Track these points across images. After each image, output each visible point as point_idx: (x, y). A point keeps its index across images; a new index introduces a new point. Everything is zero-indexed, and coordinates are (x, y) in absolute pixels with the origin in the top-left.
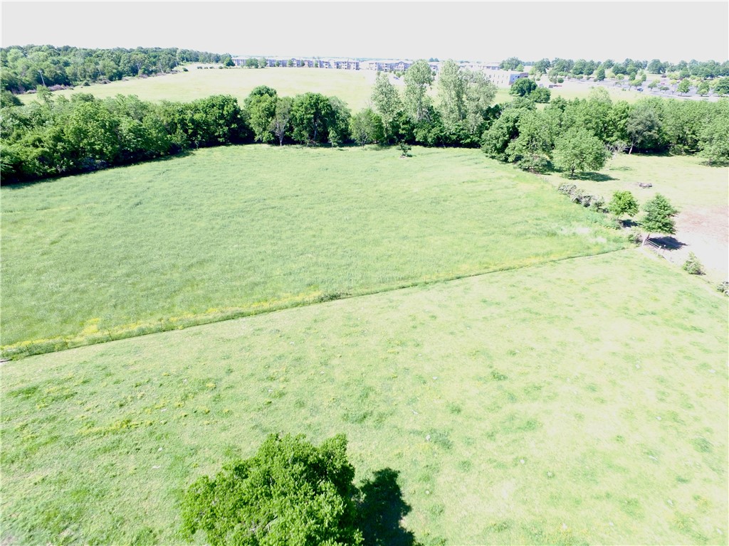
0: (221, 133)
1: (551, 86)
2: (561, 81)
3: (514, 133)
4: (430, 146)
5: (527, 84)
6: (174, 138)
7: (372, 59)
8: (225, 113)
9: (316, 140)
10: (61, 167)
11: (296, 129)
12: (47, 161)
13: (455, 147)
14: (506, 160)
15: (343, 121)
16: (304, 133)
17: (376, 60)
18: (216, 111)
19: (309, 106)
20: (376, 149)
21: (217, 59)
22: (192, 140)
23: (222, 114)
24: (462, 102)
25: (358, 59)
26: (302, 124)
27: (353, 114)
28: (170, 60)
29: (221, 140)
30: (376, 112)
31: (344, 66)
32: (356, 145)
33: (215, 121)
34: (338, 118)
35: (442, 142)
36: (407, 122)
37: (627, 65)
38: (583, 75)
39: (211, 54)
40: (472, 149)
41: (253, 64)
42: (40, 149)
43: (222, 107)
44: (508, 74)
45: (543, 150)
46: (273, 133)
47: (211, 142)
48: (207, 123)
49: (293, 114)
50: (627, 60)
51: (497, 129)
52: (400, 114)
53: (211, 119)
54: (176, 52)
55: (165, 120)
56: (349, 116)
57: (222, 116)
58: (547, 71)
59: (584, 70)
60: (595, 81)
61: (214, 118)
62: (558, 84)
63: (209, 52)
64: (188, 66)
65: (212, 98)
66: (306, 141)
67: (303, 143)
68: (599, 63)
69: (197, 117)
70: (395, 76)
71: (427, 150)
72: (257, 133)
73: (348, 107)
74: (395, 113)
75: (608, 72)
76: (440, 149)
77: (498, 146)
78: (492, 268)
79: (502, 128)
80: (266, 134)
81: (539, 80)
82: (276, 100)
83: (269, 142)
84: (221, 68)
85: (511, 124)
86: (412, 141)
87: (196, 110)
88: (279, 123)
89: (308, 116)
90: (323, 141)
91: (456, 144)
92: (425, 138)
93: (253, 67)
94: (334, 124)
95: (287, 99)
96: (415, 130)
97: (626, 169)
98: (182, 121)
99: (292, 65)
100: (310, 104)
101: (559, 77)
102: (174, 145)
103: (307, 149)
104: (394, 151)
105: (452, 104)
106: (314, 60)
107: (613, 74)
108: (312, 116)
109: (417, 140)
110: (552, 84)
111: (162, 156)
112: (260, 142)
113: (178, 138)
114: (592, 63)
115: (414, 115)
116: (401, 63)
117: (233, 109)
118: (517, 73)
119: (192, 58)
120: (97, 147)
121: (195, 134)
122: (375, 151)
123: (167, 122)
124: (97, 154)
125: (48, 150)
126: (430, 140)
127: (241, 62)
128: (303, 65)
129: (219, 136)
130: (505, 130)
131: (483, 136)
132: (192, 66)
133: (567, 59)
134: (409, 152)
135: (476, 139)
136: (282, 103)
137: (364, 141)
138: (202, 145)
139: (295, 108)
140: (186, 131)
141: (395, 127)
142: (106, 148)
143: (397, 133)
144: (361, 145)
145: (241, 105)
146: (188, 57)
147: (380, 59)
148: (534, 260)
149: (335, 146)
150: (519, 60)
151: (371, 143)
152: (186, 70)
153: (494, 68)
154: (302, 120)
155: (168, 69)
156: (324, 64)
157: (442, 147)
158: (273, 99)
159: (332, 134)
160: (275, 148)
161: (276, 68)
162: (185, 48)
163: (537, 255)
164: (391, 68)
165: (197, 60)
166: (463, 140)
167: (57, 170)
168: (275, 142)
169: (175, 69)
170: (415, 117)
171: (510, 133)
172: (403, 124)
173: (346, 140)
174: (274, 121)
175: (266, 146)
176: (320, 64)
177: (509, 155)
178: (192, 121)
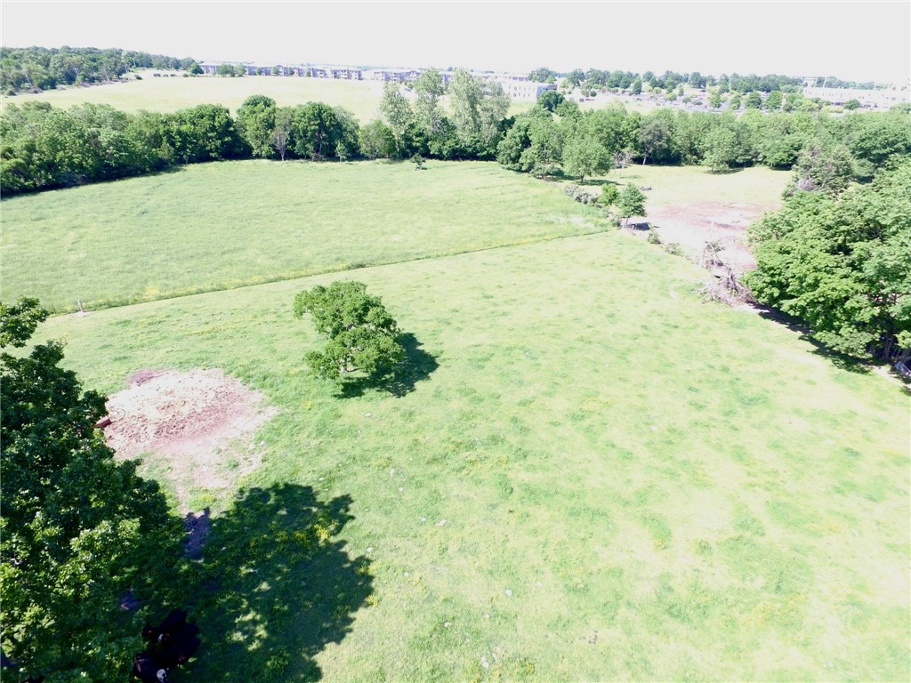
0: (213, 147)
1: (582, 100)
2: (594, 95)
3: (526, 143)
4: (447, 159)
5: (553, 97)
6: (160, 152)
7: (376, 68)
8: (216, 124)
9: (322, 154)
10: (40, 181)
11: (298, 142)
12: (22, 174)
13: (471, 160)
14: (520, 171)
15: (351, 132)
16: (308, 145)
17: (383, 68)
18: (206, 122)
19: (312, 117)
20: (389, 163)
21: (177, 65)
22: (179, 155)
23: (213, 125)
24: (477, 113)
25: (359, 68)
26: (305, 136)
27: (361, 125)
28: (116, 65)
29: (213, 155)
30: (387, 124)
31: (343, 75)
32: (367, 158)
33: (205, 133)
34: (345, 130)
35: (458, 155)
36: (420, 135)
37: (666, 77)
38: (619, 89)
39: (168, 59)
40: (489, 162)
41: (227, 71)
42: (13, 161)
43: (213, 118)
44: (535, 86)
45: (554, 158)
46: (273, 146)
47: (203, 157)
48: (195, 136)
49: (295, 126)
50: (667, 72)
51: (511, 138)
52: (412, 126)
53: (200, 130)
54: (120, 54)
55: (148, 132)
56: (357, 128)
57: (213, 129)
58: (581, 83)
59: (621, 82)
60: (630, 95)
61: (203, 130)
62: (590, 97)
63: (165, 56)
64: (141, 72)
65: (201, 108)
66: (311, 154)
67: (308, 158)
68: (637, 75)
69: (184, 128)
70: (406, 87)
71: (443, 162)
72: (255, 147)
73: (354, 118)
74: (407, 124)
75: (646, 86)
76: (456, 163)
77: (513, 155)
78: (494, 245)
79: (515, 137)
80: (266, 148)
81: (570, 93)
82: (274, 111)
83: (269, 157)
84: (186, 76)
85: (522, 133)
86: (427, 155)
87: (182, 121)
88: (279, 136)
89: (313, 128)
90: (331, 156)
91: (473, 156)
92: (440, 151)
93: (228, 75)
94: (341, 137)
95: (286, 109)
96: (429, 143)
97: (635, 177)
98: (168, 133)
99: (277, 73)
100: (313, 114)
101: (593, 90)
102: (161, 160)
103: (312, 164)
104: (408, 164)
105: (467, 116)
106: (305, 68)
107: (651, 88)
108: (317, 127)
109: (431, 153)
110: (585, 98)
111: (147, 172)
112: (258, 157)
113: (164, 152)
114: (630, 75)
115: (427, 126)
116: (413, 72)
117: (225, 120)
118: (546, 85)
119: (145, 62)
120: (76, 161)
121: (183, 148)
122: (387, 165)
123: (150, 134)
124: (76, 168)
125: (22, 161)
126: (445, 153)
127: (210, 69)
128: (292, 73)
129: (211, 151)
130: (518, 140)
131: (498, 147)
132: (146, 73)
133: (603, 70)
134: (424, 165)
135: (493, 151)
136: (282, 113)
137: (374, 155)
138: (191, 161)
139: (296, 119)
140: (173, 144)
141: (407, 139)
142: (86, 161)
143: (410, 147)
144: (372, 159)
145: (234, 116)
146: (138, 61)
147: (387, 68)
148: (529, 239)
149: (343, 160)
150: (550, 70)
151: (383, 157)
152: (139, 78)
153: (521, 79)
154: (305, 132)
155: (114, 77)
156: (318, 73)
157: (459, 160)
158: (270, 109)
159: (340, 147)
160: (277, 163)
161: (258, 76)
162: (131, 49)
163: (532, 236)
164: (402, 78)
165: (150, 65)
166: (479, 152)
167: (34, 184)
168: (276, 156)
169: (124, 76)
170: (429, 129)
171: (523, 142)
172: (417, 136)
173: (354, 154)
174: (273, 133)
175: (266, 161)
176: (313, 73)
177: (522, 164)
178: (179, 132)
